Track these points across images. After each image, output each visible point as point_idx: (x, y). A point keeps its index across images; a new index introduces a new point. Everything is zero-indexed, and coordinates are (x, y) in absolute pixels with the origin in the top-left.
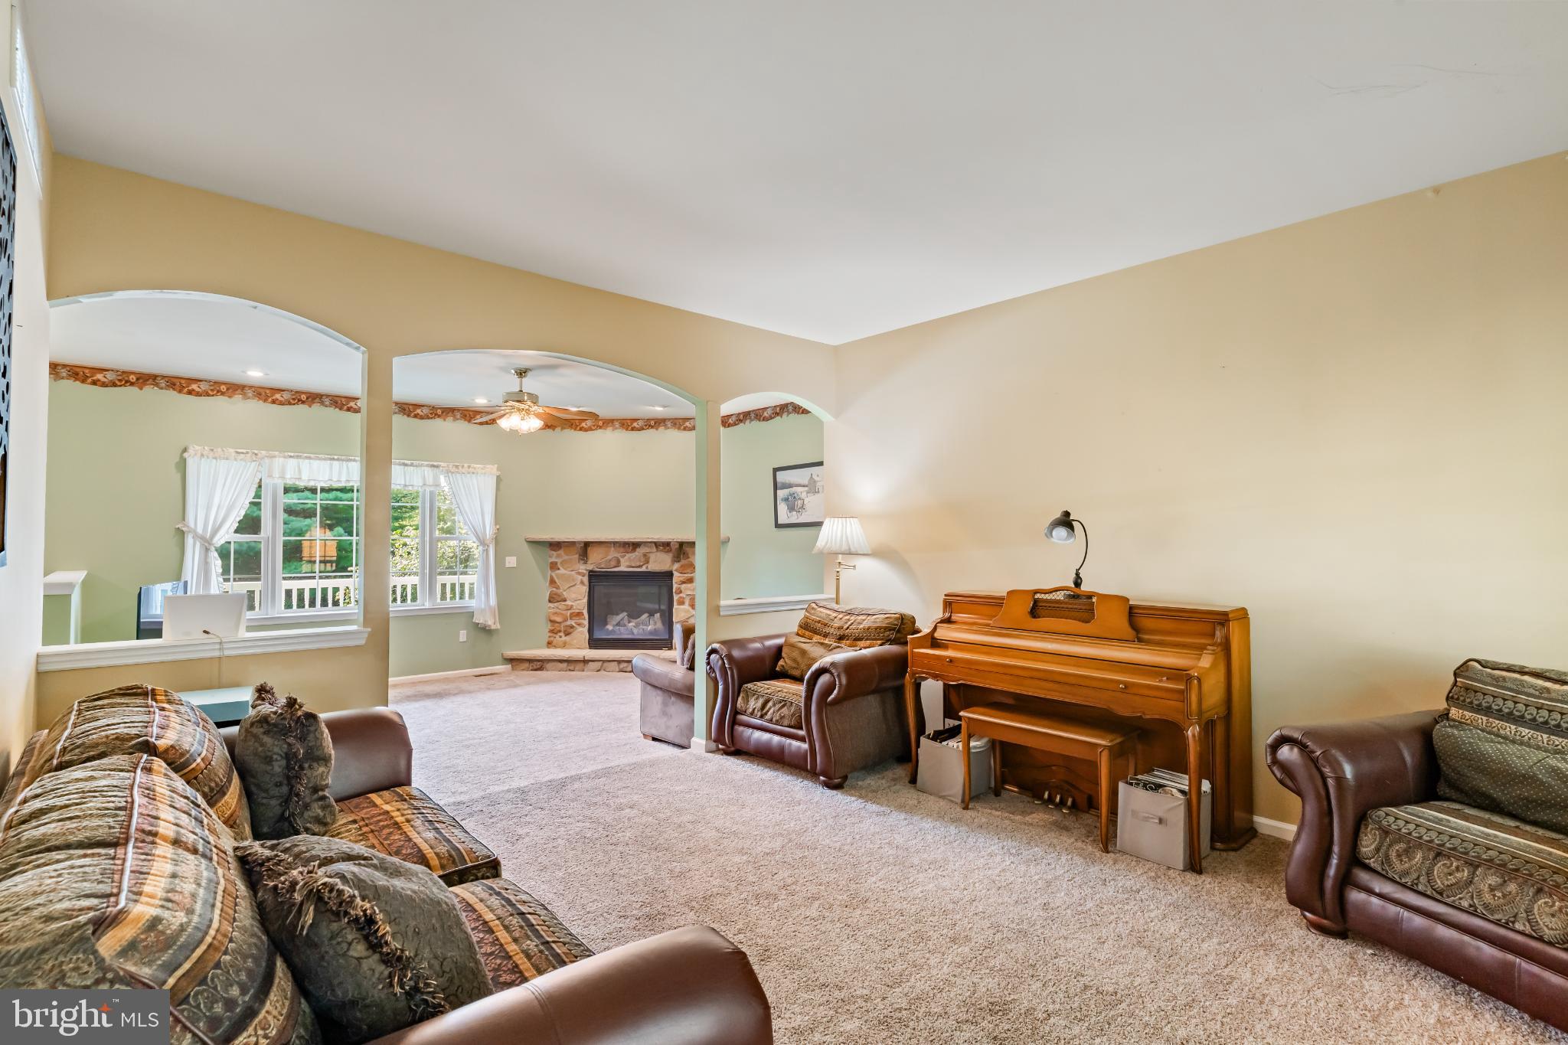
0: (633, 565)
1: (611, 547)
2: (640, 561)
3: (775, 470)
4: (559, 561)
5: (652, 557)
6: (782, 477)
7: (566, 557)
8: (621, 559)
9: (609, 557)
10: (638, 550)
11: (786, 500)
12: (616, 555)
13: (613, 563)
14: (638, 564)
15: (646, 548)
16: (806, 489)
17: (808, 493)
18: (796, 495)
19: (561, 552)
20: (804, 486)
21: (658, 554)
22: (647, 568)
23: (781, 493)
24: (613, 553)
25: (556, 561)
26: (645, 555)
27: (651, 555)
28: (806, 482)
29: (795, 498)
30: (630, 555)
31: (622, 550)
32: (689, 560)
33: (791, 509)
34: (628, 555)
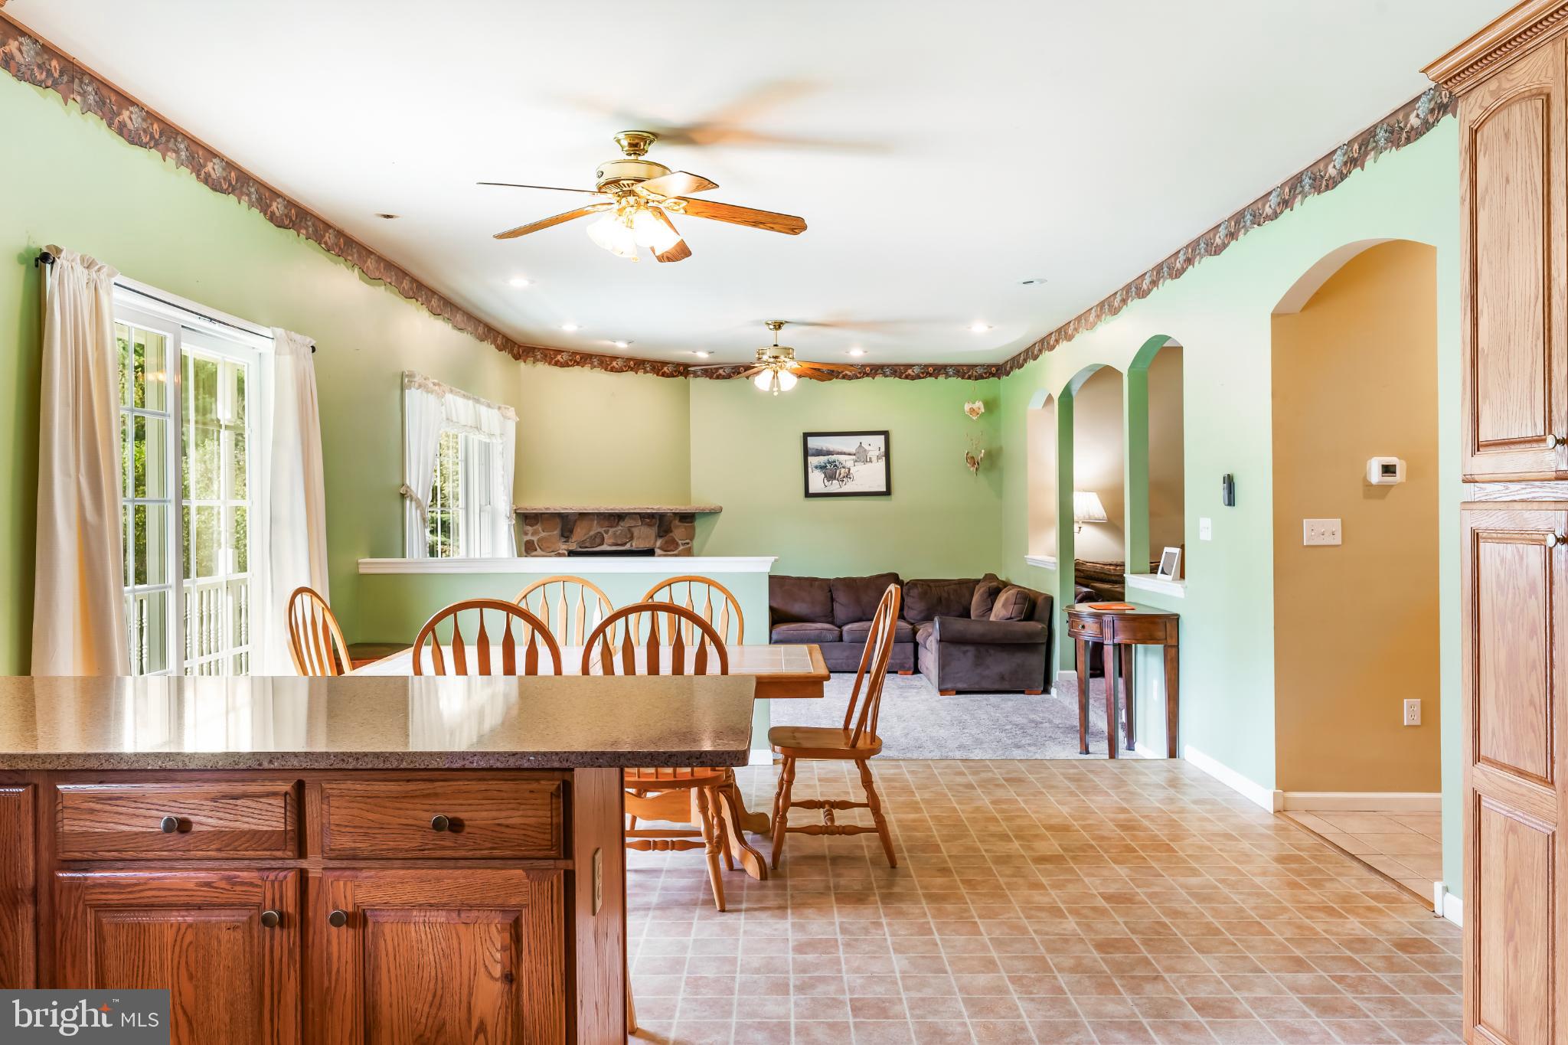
0: (619, 542)
1: (593, 520)
2: (626, 538)
3: (806, 435)
4: (535, 539)
5: (636, 531)
6: (814, 443)
7: (543, 534)
8: (605, 535)
9: (592, 533)
10: (622, 523)
11: (822, 468)
12: (599, 530)
13: (598, 540)
14: (624, 540)
15: (631, 521)
16: (854, 457)
17: (856, 461)
18: (837, 463)
19: (539, 527)
20: (850, 454)
21: (642, 528)
22: (632, 546)
23: (813, 461)
24: (596, 529)
25: (532, 538)
26: (629, 530)
27: (633, 529)
28: (853, 451)
29: (836, 465)
30: (614, 529)
31: (606, 523)
32: (671, 534)
33: (830, 477)
34: (611, 530)
